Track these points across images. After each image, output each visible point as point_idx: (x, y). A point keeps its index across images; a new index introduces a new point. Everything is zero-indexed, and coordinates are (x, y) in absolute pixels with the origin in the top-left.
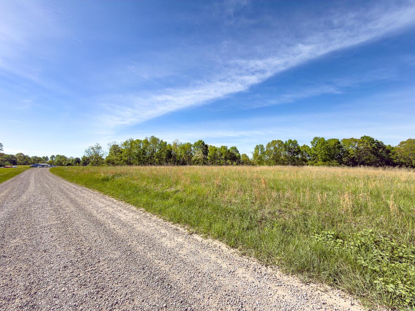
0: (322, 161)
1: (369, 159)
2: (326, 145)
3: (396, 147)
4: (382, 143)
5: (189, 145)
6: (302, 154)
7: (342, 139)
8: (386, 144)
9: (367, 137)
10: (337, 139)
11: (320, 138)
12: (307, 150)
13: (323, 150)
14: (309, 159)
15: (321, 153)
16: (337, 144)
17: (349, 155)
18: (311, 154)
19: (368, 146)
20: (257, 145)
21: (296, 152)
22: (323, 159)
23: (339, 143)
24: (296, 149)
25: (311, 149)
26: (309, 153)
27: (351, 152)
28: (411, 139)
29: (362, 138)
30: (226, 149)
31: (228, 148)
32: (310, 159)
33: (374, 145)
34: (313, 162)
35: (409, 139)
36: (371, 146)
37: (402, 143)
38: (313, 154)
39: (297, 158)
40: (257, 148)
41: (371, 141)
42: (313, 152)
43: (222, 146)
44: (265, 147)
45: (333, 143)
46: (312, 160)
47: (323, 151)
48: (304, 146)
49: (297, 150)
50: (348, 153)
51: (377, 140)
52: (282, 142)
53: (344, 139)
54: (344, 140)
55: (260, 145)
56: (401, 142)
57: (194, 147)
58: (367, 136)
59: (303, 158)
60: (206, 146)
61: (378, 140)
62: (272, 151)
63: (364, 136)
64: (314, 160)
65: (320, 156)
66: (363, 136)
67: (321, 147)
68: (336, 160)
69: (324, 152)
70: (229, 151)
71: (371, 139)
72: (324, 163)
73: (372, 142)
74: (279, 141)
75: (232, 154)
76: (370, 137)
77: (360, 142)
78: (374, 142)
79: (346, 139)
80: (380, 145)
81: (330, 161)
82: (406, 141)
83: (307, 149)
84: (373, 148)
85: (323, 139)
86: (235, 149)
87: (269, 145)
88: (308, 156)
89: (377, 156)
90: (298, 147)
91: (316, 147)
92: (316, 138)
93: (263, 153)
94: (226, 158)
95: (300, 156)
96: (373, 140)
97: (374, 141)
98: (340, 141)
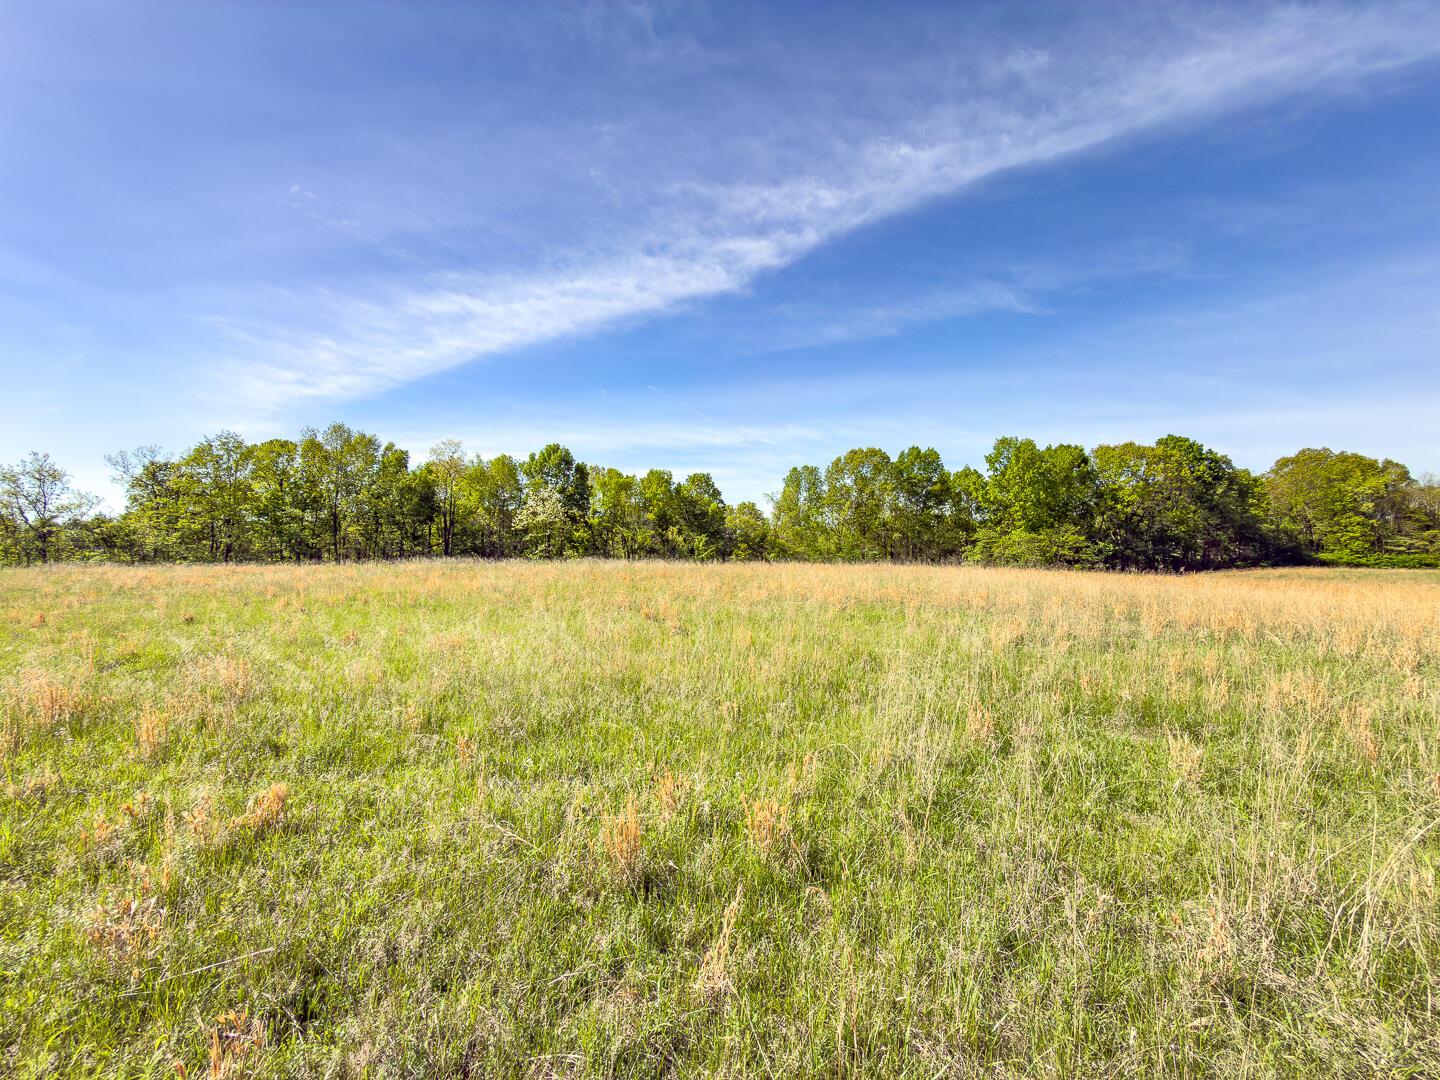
0: (1026, 530)
1: (1181, 522)
2: (1040, 467)
3: (1263, 476)
4: (1228, 463)
5: (507, 467)
6: (956, 504)
7: (1096, 446)
8: (1239, 464)
9: (1179, 440)
10: (1076, 447)
11: (1020, 440)
12: (972, 488)
13: (1029, 485)
14: (981, 523)
15: (1022, 499)
16: (1079, 466)
17: (1119, 506)
18: (987, 500)
19: (1182, 474)
20: (795, 469)
21: (936, 496)
22: (1030, 520)
23: (1085, 461)
24: (935, 483)
25: (986, 484)
26: (980, 499)
27: (1125, 494)
28: (1309, 449)
29: (1160, 442)
30: (668, 482)
31: (673, 480)
32: (983, 523)
33: (1202, 468)
34: (993, 534)
35: (1304, 451)
36: (1193, 472)
37: (1284, 463)
38: (993, 503)
39: (937, 517)
40: (795, 478)
41: (1194, 452)
42: (994, 493)
43: (652, 472)
44: (822, 474)
45: (1065, 461)
46: (990, 524)
47: (1028, 490)
48: (967, 473)
49: (937, 487)
50: (1116, 500)
51: (1210, 451)
52: (885, 458)
53: (1101, 448)
54: (1103, 451)
55: (806, 468)
56: (1278, 461)
57: (529, 474)
58: (1178, 436)
59: (960, 519)
60: (581, 471)
61: (1214, 450)
62: (848, 492)
63: (1169, 435)
64: (999, 523)
65: (1017, 509)
66: (1165, 437)
67: (1024, 474)
68: (1075, 524)
69: (1032, 492)
70: (678, 490)
71: (1191, 446)
72: (1033, 535)
73: (1195, 458)
74: (873, 453)
75: (693, 503)
76: (1187, 440)
77: (1155, 456)
78: (1203, 459)
79: (1108, 448)
80: (1219, 468)
81: (1052, 526)
82: (1293, 456)
83: (974, 483)
84: (1198, 478)
85: (1030, 444)
86: (704, 482)
87: (838, 468)
88: (978, 509)
89: (1211, 509)
90: (943, 474)
91: (1003, 474)
92: (1004, 443)
93: (816, 499)
94: (663, 521)
95: (947, 510)
96: (1200, 449)
97: (1201, 454)
98: (1087, 452)
